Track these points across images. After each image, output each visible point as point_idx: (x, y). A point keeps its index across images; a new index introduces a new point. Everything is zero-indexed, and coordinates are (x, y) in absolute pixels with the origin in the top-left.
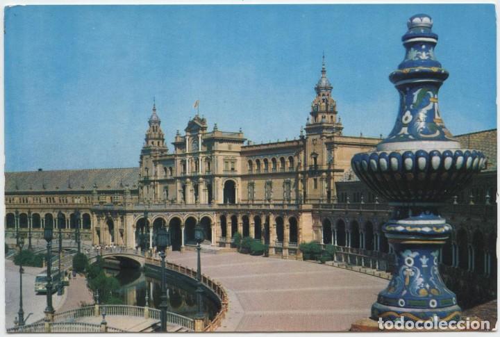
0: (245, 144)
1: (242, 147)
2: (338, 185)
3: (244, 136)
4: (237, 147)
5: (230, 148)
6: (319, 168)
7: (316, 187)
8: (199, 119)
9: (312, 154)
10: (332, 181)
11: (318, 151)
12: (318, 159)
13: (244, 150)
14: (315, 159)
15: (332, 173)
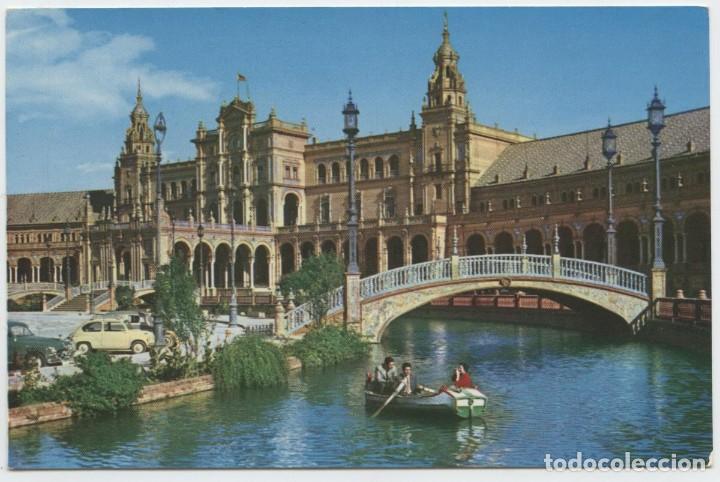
0: (310, 142)
1: (306, 147)
2: (474, 191)
3: (307, 130)
4: (300, 145)
5: (291, 145)
6: (444, 169)
7: (439, 195)
8: (240, 103)
9: (431, 150)
10: (467, 185)
11: (441, 144)
12: (443, 156)
13: (309, 150)
14: (438, 157)
15: (467, 174)
